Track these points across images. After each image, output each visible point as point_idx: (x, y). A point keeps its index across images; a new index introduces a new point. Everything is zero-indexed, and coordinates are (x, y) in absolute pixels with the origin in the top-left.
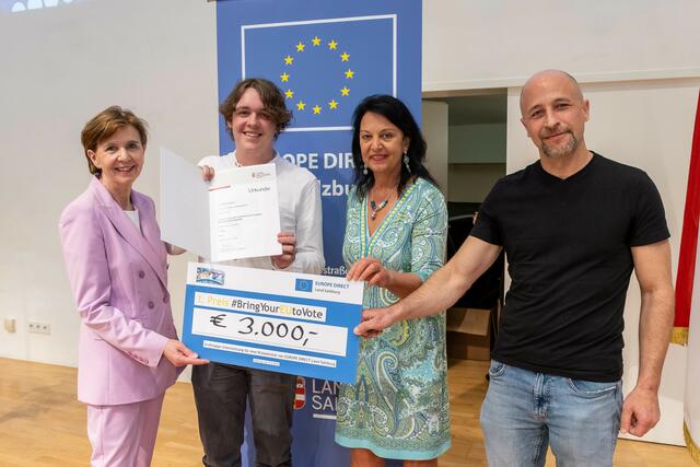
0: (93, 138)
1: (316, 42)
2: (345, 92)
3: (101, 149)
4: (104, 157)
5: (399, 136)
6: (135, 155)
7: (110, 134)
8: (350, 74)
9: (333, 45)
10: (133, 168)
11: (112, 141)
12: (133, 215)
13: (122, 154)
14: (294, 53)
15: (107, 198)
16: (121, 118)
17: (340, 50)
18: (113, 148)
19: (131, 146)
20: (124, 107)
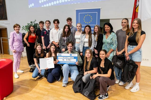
0: (14, 27)
1: (88, 15)
2: (91, 21)
3: (15, 28)
4: (16, 29)
5: (110, 27)
6: (19, 28)
7: (16, 26)
8: (92, 19)
9: (90, 15)
10: (19, 30)
11: (16, 27)
12: (18, 34)
13: (17, 28)
14: (85, 16)
15: (16, 32)
16: (17, 25)
17: (91, 16)
18: (16, 28)
19: (18, 27)
20: (18, 24)
